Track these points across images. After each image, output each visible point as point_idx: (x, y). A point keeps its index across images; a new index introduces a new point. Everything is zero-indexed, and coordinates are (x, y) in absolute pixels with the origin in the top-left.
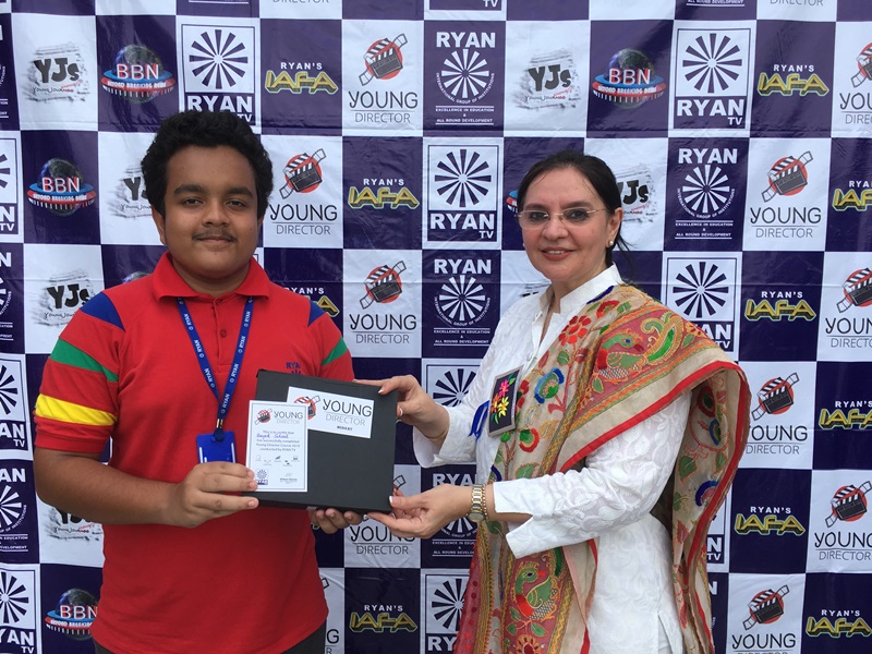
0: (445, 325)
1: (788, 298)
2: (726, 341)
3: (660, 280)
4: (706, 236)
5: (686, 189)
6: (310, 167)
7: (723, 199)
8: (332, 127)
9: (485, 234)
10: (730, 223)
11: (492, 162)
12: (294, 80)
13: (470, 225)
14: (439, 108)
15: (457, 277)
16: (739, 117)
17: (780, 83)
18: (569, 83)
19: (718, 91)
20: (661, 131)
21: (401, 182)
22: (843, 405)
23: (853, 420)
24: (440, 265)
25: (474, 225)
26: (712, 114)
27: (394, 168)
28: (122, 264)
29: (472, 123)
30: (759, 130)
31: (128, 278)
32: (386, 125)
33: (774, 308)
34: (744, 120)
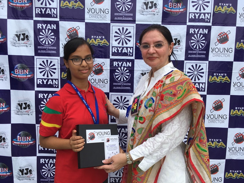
0: (117, 82)
1: (222, 76)
2: (203, 88)
3: (183, 69)
4: (198, 56)
5: (192, 41)
6: (75, 32)
7: (203, 45)
8: (82, 19)
9: (130, 54)
10: (205, 52)
12: (70, 4)
13: (125, 51)
14: (116, 14)
15: (121, 68)
16: (208, 19)
17: (221, 9)
18: (156, 7)
19: (202, 11)
20: (185, 23)
21: (103, 37)
22: (238, 108)
23: (241, 113)
24: (115, 64)
25: (126, 51)
26: (200, 18)
27: (101, 33)
28: (15, 61)
29: (126, 19)
30: (215, 23)
31: (16, 66)
32: (99, 19)
33: (218, 78)
34: (210, 20)
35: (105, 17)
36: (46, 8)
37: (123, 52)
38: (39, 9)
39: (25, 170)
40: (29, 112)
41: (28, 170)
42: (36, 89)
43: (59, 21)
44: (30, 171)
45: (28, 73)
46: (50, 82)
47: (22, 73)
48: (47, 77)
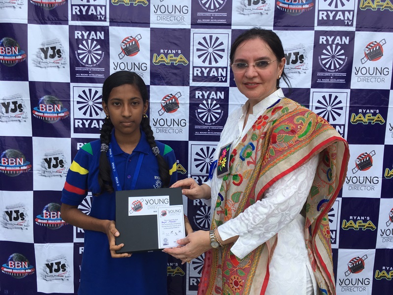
0: (200, 124)
1: (372, 113)
2: (341, 134)
3: (309, 103)
4: (332, 81)
5: (323, 57)
6: (134, 43)
7: (341, 62)
8: (146, 24)
9: (221, 79)
10: (344, 75)
11: (225, 42)
13: (214, 74)
14: (199, 14)
16: (350, 21)
17: (371, 4)
18: (265, 2)
19: (340, 7)
20: (311, 27)
21: (180, 52)
24: (198, 94)
25: (216, 74)
26: (337, 19)
27: (176, 44)
28: (39, 91)
29: (215, 21)
30: (360, 27)
31: (42, 99)
32: (172, 22)
33: (365, 117)
34: (353, 22)
35: (183, 18)
36: (89, 6)
37: (211, 75)
38: (78, 8)
39: (54, 264)
40: (61, 172)
41: (60, 265)
42: (74, 135)
43: (108, 27)
44: (64, 266)
45: (60, 111)
46: (95, 124)
47: (51, 110)
48: (90, 116)
